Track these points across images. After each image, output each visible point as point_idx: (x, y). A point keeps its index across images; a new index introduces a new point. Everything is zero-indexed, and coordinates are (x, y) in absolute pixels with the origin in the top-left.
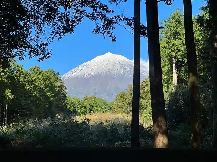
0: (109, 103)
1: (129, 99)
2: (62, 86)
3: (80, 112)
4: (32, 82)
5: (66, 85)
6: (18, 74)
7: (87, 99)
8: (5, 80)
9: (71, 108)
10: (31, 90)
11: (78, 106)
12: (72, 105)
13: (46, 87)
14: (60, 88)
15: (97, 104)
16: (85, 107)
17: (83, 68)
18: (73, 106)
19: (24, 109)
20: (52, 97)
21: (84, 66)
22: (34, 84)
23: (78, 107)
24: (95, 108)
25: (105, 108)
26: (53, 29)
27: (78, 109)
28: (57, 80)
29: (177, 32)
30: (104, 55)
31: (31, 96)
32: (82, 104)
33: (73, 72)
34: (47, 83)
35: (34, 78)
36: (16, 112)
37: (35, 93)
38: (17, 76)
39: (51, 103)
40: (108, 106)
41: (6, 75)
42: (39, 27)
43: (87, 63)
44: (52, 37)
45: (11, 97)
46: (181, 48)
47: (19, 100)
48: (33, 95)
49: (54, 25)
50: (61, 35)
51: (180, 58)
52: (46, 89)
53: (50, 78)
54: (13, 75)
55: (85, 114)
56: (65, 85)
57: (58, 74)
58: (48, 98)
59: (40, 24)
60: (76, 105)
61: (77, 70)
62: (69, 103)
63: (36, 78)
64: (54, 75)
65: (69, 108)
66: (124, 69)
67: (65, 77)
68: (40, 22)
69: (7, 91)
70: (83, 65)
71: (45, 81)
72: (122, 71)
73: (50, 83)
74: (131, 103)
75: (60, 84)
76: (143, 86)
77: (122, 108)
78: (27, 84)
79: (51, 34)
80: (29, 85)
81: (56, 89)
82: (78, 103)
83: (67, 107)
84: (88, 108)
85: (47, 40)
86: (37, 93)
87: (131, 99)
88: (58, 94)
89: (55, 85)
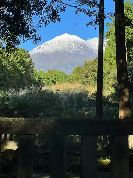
0: (68, 75)
1: (84, 73)
2: (30, 62)
3: (45, 83)
4: (7, 58)
7: (49, 72)
9: (38, 80)
10: (7, 65)
11: (43, 78)
12: (38, 77)
13: (18, 62)
14: (29, 63)
15: (58, 77)
16: (49, 79)
17: (45, 46)
19: (2, 80)
20: (23, 71)
21: (45, 44)
22: (9, 60)
24: (57, 79)
25: (65, 79)
27: (43, 81)
28: (27, 57)
31: (7, 70)
32: (46, 76)
33: (37, 49)
34: (19, 59)
37: (10, 67)
39: (22, 75)
40: (67, 78)
43: (48, 42)
44: (40, 24)
48: (9, 69)
49: (42, 15)
52: (19, 64)
53: (21, 55)
56: (32, 61)
57: (27, 51)
58: (19, 71)
60: (41, 77)
61: (40, 47)
62: (35, 76)
64: (24, 52)
66: (78, 47)
67: (31, 53)
72: (76, 49)
73: (21, 59)
74: (86, 76)
75: (29, 60)
76: (96, 62)
77: (78, 79)
78: (4, 60)
79: (39, 22)
80: (5, 60)
81: (26, 64)
82: (43, 76)
83: (34, 79)
84: (51, 79)
85: (36, 27)
86: (11, 68)
87: (86, 72)
88: (27, 68)
89: (25, 61)
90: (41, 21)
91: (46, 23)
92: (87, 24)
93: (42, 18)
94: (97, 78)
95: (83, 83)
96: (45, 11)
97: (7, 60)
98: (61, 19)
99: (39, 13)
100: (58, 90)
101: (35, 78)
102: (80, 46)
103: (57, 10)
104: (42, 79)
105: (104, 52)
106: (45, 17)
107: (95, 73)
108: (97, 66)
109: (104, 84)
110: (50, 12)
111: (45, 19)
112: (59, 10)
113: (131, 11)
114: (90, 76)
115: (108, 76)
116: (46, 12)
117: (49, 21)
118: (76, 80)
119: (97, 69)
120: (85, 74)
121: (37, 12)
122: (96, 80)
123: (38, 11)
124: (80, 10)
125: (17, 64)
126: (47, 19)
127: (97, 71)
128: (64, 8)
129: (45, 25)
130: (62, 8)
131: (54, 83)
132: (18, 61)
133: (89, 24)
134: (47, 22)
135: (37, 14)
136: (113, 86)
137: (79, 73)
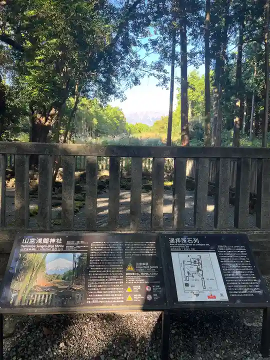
0: (150, 127)
2: (123, 117)
4: (107, 114)
5: (125, 116)
7: (137, 124)
10: (107, 119)
12: (129, 128)
13: (115, 117)
15: (143, 128)
16: (136, 129)
19: (103, 130)
20: (118, 123)
22: (108, 116)
23: (133, 129)
24: (142, 130)
25: (148, 130)
26: (127, 83)
27: (133, 131)
28: (121, 114)
32: (135, 127)
34: (115, 115)
36: (99, 132)
39: (117, 127)
44: (126, 88)
45: (96, 123)
47: (101, 125)
48: (108, 122)
49: (127, 80)
50: (131, 86)
55: (136, 133)
58: (116, 124)
60: (131, 128)
62: (127, 127)
63: (109, 112)
64: (119, 110)
65: (128, 130)
69: (94, 119)
71: (114, 113)
73: (117, 115)
80: (106, 116)
81: (121, 119)
82: (133, 127)
83: (126, 129)
84: (138, 130)
85: (123, 89)
86: (110, 121)
88: (121, 121)
89: (119, 116)
90: (127, 85)
92: (156, 85)
96: (130, 77)
98: (141, 83)
100: (141, 137)
110: (134, 78)
112: (140, 77)
117: (133, 85)
124: (151, 74)
126: (131, 83)
128: (144, 75)
129: (130, 88)
130: (142, 75)
131: (140, 132)
133: (158, 86)
135: (124, 79)
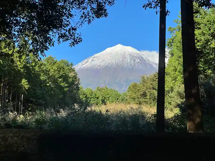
0: (121, 94)
1: (141, 91)
2: (75, 77)
3: (93, 103)
4: (46, 72)
5: (79, 76)
6: (33, 64)
7: (99, 89)
8: (22, 70)
9: (84, 99)
10: (46, 80)
12: (84, 96)
14: (74, 79)
15: (109, 95)
16: (98, 98)
17: (94, 59)
18: (86, 97)
19: (39, 99)
20: (66, 87)
22: (49, 74)
23: (91, 98)
24: (108, 99)
25: (118, 99)
26: (82, 14)
27: (91, 100)
28: (71, 71)
29: (196, 21)
30: (114, 47)
31: (46, 86)
32: (95, 94)
33: (84, 63)
34: (61, 73)
35: (49, 68)
36: (31, 102)
37: (49, 83)
38: (32, 66)
39: (64, 93)
40: (120, 97)
41: (23, 65)
42: (68, 12)
43: (97, 55)
44: (81, 21)
45: (27, 87)
46: (201, 38)
47: (34, 90)
48: (48, 85)
49: (83, 9)
50: (90, 19)
51: (200, 49)
52: (60, 80)
53: (64, 69)
54: (28, 65)
55: (97, 104)
57: (72, 64)
58: (61, 88)
59: (68, 8)
60: (89, 96)
61: (88, 61)
62: (81, 94)
63: (50, 68)
64: (68, 65)
65: (82, 99)
66: (134, 61)
67: (77, 67)
68: (69, 6)
69: (24, 81)
70: (93, 56)
71: (59, 71)
72: (132, 62)
73: (64, 73)
74: (143, 94)
75: (74, 75)
76: (156, 78)
77: (134, 99)
78: (42, 74)
79: (80, 19)
80: (44, 75)
81: (70, 80)
82: (91, 94)
83: (80, 98)
84: (100, 98)
85: (76, 25)
86: (51, 83)
87: (144, 90)
88: (71, 84)
89: (68, 75)
90: (82, 17)
91: (90, 20)
92: (144, 7)
93: (84, 13)
94: (156, 98)
95: (140, 103)
96: (88, 4)
97: (46, 74)
98: (108, 13)
99: (81, 7)
101: (81, 96)
102: (136, 59)
103: (104, 3)
104: (89, 98)
105: (166, 64)
106: (88, 11)
107: (154, 91)
108: (157, 82)
109: (166, 104)
110: (95, 6)
111: (88, 14)
112: (107, 3)
113: (200, 13)
114: (148, 94)
115: (171, 94)
116: (90, 5)
117: (94, 18)
118: (131, 100)
119: (157, 86)
120: (142, 93)
121: (78, 6)
122: (156, 100)
123: (79, 4)
125: (59, 79)
126: (90, 14)
127: (157, 88)
129: (88, 22)
131: (104, 103)
132: (60, 76)
133: (147, 6)
134: (91, 18)
135: (77, 7)
136: (178, 106)
137: (135, 91)
